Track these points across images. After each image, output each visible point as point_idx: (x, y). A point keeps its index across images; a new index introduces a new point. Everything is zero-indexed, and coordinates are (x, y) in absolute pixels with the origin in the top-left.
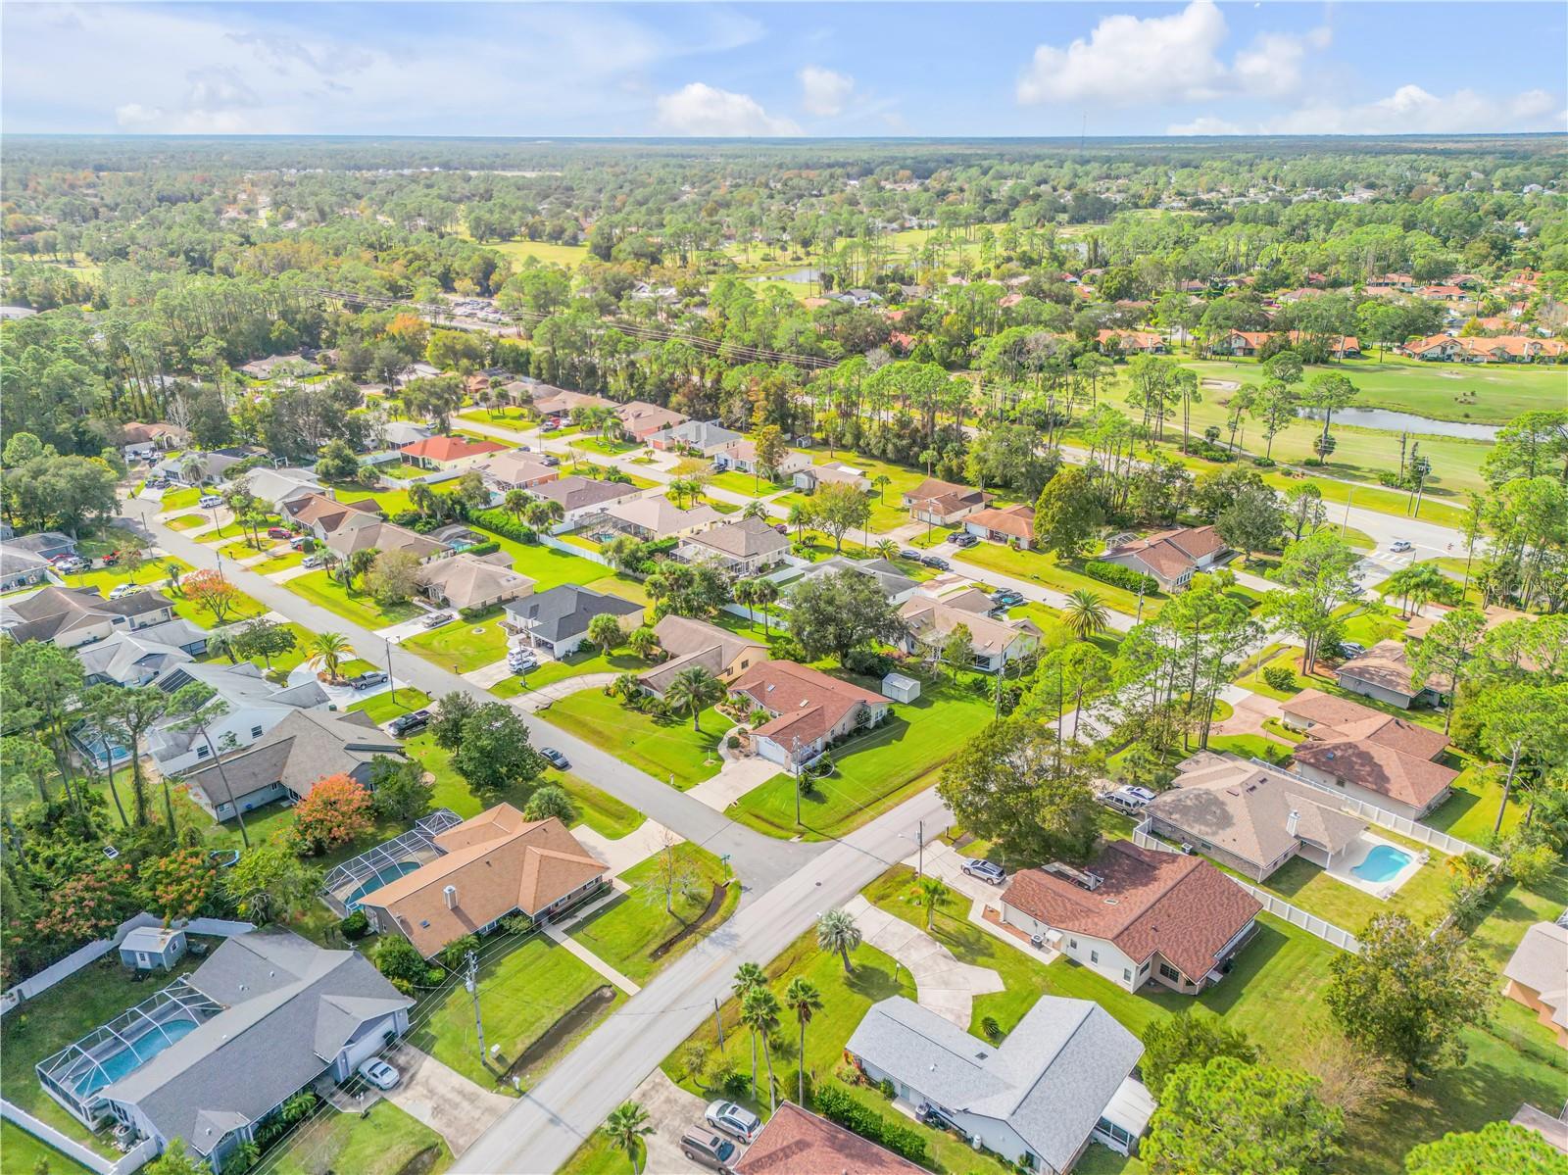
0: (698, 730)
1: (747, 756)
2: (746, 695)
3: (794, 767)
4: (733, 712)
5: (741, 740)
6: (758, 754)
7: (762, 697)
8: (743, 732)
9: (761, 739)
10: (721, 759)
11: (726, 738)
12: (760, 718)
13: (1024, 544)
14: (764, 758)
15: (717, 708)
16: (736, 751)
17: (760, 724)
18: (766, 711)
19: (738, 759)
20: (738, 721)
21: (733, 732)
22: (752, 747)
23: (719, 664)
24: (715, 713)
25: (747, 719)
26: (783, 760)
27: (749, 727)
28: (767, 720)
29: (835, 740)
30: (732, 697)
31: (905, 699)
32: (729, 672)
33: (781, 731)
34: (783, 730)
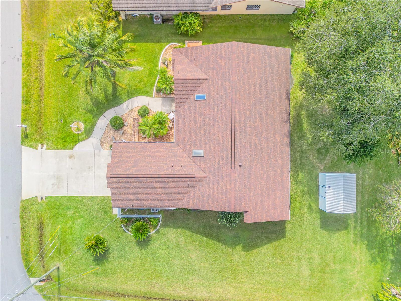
33: (125, 179)
34: (127, 179)
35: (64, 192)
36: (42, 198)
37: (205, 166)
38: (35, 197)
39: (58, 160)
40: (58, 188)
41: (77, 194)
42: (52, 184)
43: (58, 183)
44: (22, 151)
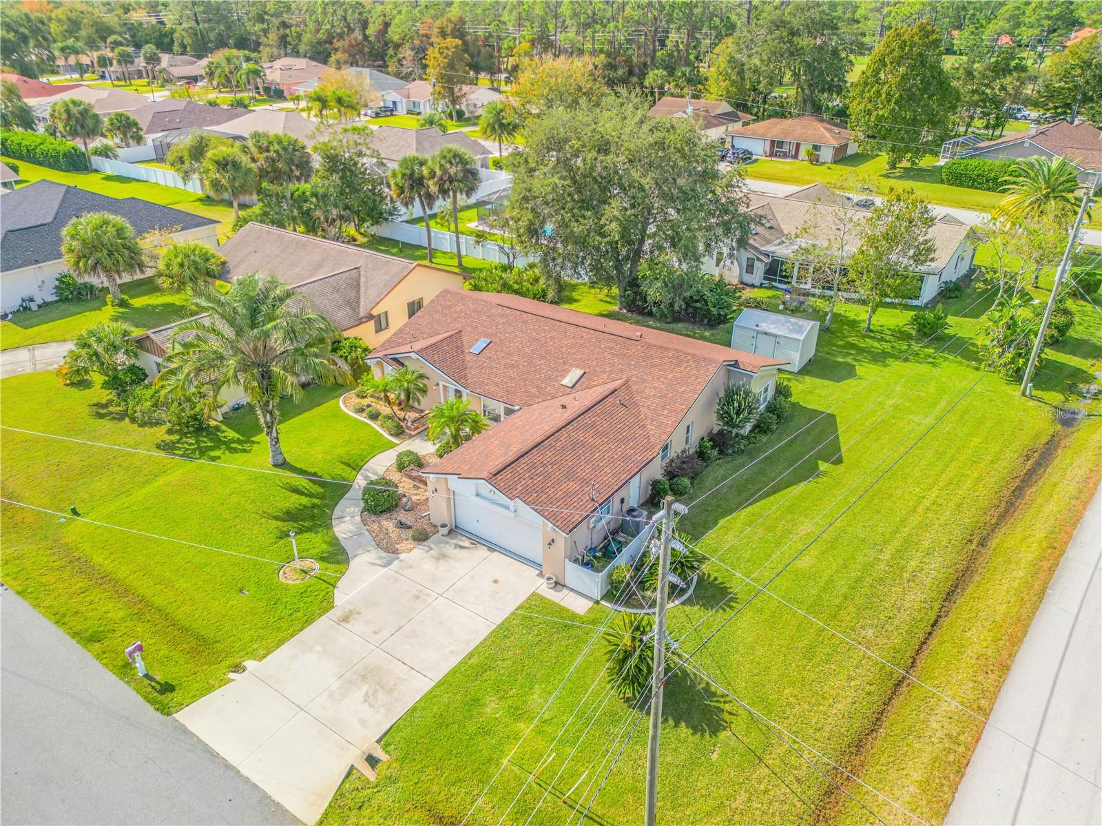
0: (282, 464)
1: (422, 537)
2: (416, 365)
3: (576, 575)
4: (385, 410)
5: (405, 486)
6: (454, 530)
7: (458, 371)
8: (412, 465)
9: (464, 489)
10: (337, 556)
11: (360, 482)
12: (459, 420)
13: (827, 154)
14: (478, 540)
15: (345, 404)
16: (388, 524)
17: (457, 440)
18: (470, 403)
19: (392, 550)
20: (399, 432)
21: (382, 464)
22: (438, 511)
23: (354, 304)
24: (338, 414)
25: (422, 432)
26: (536, 552)
27: (425, 448)
28: (477, 428)
29: (671, 474)
30: (384, 374)
31: (796, 359)
32: (380, 323)
33: (522, 461)
34: (526, 459)
35: (416, 687)
36: (372, 761)
37: (605, 376)
38: (348, 776)
39: (319, 648)
40: (390, 691)
41: (454, 661)
42: (366, 701)
43: (379, 684)
44: (183, 725)
